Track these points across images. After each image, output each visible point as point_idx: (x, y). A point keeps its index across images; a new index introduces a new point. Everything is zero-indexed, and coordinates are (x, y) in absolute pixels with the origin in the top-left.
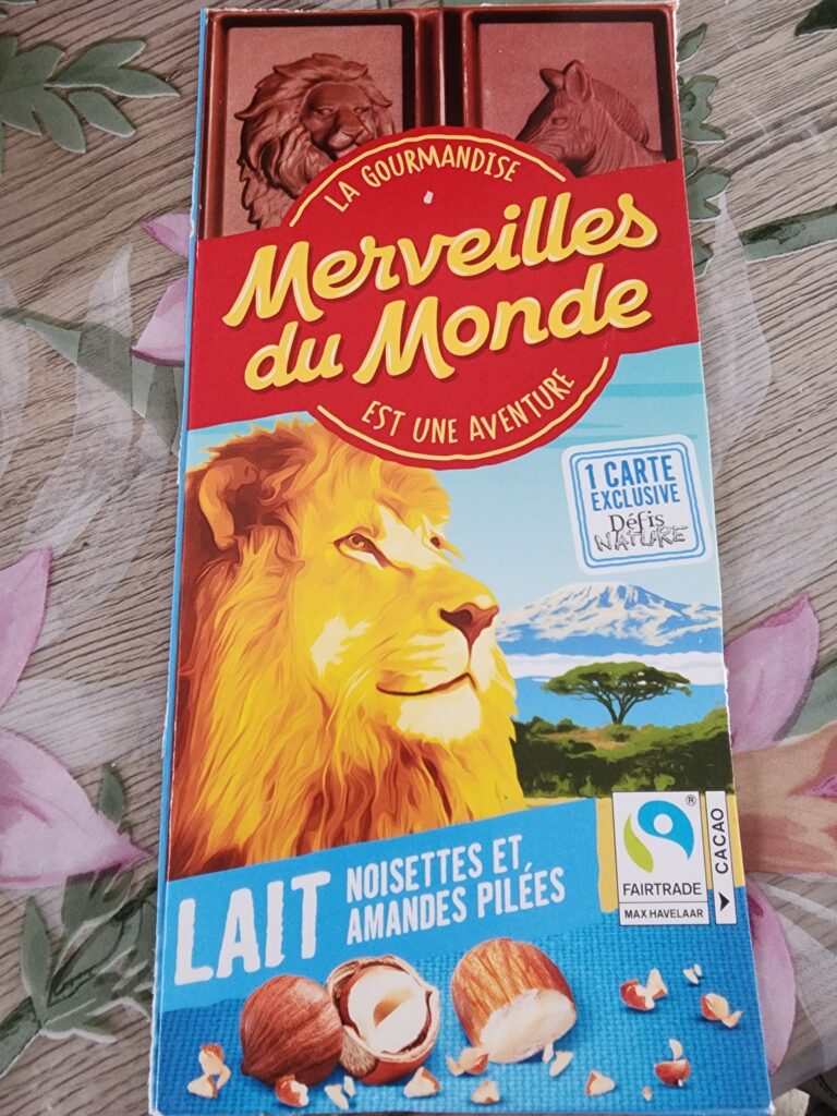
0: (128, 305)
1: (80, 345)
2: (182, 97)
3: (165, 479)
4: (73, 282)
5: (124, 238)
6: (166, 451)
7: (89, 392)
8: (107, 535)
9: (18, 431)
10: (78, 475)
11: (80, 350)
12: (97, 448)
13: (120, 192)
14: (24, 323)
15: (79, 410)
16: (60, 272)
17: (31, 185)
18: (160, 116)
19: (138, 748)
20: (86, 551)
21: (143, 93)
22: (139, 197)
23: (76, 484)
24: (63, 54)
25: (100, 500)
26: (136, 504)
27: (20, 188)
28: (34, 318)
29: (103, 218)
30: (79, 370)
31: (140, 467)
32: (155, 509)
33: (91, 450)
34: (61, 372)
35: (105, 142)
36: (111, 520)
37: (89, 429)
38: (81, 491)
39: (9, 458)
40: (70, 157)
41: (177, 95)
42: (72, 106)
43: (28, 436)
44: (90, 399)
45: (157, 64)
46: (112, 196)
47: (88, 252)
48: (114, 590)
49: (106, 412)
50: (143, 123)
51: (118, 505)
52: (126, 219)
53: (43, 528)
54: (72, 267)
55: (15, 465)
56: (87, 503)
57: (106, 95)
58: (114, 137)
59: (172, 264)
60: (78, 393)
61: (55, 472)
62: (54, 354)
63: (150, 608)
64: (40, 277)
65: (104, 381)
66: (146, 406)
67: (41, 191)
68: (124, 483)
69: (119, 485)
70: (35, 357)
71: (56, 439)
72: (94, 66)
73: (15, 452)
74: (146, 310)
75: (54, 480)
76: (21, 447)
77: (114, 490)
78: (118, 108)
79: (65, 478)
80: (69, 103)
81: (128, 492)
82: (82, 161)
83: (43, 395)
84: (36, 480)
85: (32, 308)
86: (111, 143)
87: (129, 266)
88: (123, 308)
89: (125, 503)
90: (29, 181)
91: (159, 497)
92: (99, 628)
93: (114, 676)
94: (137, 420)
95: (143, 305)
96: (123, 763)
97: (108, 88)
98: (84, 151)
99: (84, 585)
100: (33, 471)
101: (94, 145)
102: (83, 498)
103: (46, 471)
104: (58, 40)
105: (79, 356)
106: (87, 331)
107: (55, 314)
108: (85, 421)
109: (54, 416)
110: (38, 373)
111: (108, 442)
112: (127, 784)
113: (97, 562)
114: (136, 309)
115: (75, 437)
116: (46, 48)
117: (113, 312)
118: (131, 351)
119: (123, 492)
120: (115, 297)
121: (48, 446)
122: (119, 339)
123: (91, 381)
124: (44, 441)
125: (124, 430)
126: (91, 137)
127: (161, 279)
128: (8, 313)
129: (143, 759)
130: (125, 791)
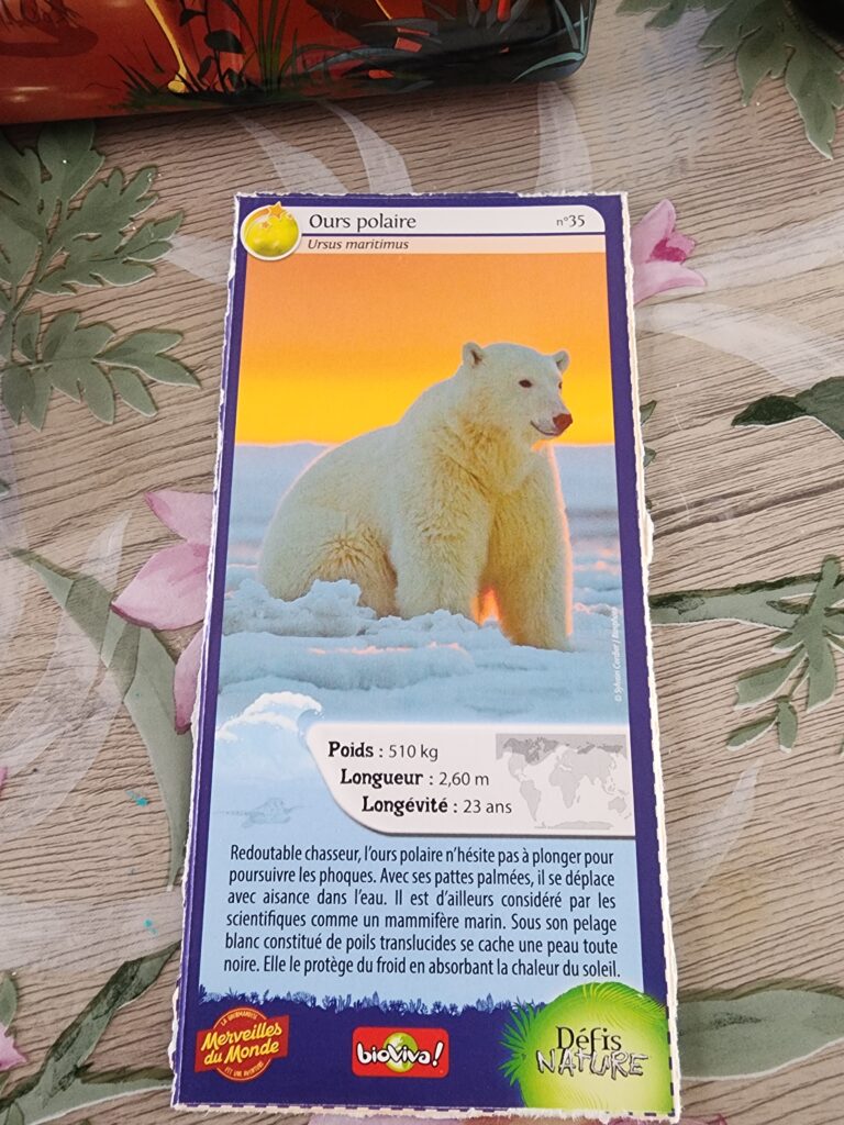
0: (118, 563)
1: (71, 591)
2: (202, 389)
3: (113, 724)
4: (78, 535)
5: (127, 504)
6: (120, 699)
7: (69, 635)
8: (54, 764)
10: (43, 707)
11: (69, 596)
12: (63, 686)
13: (134, 462)
14: (29, 564)
15: (57, 649)
16: (68, 524)
18: (179, 403)
19: (38, 961)
20: (34, 776)
21: (171, 381)
22: (147, 470)
23: (39, 714)
24: (114, 335)
25: (55, 733)
26: (84, 742)
27: (54, 444)
28: (39, 561)
29: (114, 483)
30: (64, 613)
31: (94, 709)
32: (100, 749)
33: (59, 687)
34: (49, 612)
35: (131, 417)
36: (60, 753)
37: (60, 667)
38: (43, 721)
40: (101, 425)
41: (198, 387)
42: (110, 381)
43: (9, 664)
44: (68, 640)
45: (188, 356)
46: (126, 465)
47: (95, 511)
48: (51, 815)
49: (79, 654)
50: (163, 407)
51: (68, 739)
52: (130, 488)
53: (5, 747)
54: (80, 521)
56: (46, 732)
57: (139, 377)
58: (139, 414)
59: (162, 534)
60: (59, 633)
61: (25, 700)
62: (48, 596)
63: (75, 837)
64: (53, 525)
65: (83, 627)
66: (111, 656)
67: (69, 450)
68: (79, 721)
69: (75, 722)
70: (30, 596)
71: (32, 671)
72: (135, 351)
74: (131, 571)
75: (22, 707)
77: (69, 726)
78: (147, 390)
79: (31, 707)
80: (108, 378)
81: (79, 730)
82: (108, 430)
83: (31, 630)
84: (8, 704)
85: (38, 551)
86: (135, 420)
87: (126, 529)
88: (112, 565)
89: (76, 739)
90: (62, 441)
91: (104, 739)
92: (30, 847)
93: (34, 891)
94: (101, 667)
95: (128, 566)
96: (23, 972)
97: (142, 371)
98: (111, 423)
99: (26, 805)
100: (9, 695)
101: (121, 418)
102: (44, 727)
103: (18, 698)
104: (111, 322)
105: (67, 601)
106: (78, 581)
107: (56, 561)
108: (61, 660)
109: (36, 650)
110: (32, 610)
111: (74, 682)
112: (21, 993)
113: (40, 788)
114: (123, 568)
115: (49, 672)
116: (101, 327)
117: (104, 568)
118: (110, 605)
119: (76, 729)
120: (108, 554)
121: (23, 676)
122: (103, 591)
123: (72, 625)
124: (22, 670)
125: (88, 674)
126: (119, 412)
127: (150, 545)
128: (19, 553)
129: (40, 972)
130: (19, 998)
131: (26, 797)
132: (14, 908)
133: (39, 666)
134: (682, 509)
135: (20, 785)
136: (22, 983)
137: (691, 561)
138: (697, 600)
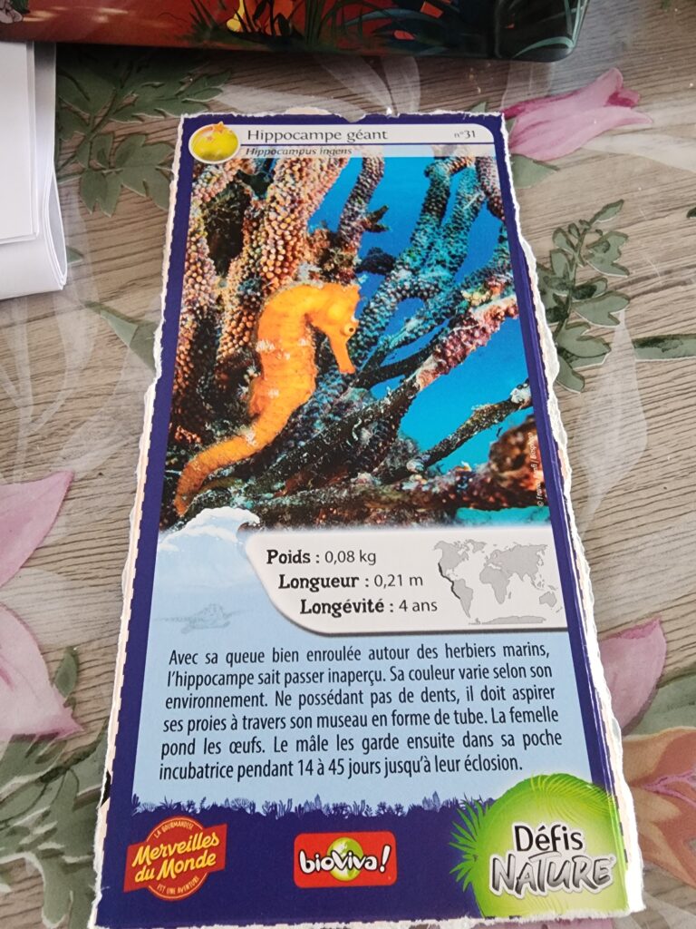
1: (135, 334)
4: (140, 293)
7: (132, 367)
8: (117, 470)
9: (74, 385)
10: (108, 423)
11: (133, 338)
14: (99, 313)
15: (122, 378)
17: (130, 226)
20: (101, 480)
23: (105, 429)
28: (108, 311)
30: (129, 351)
33: (123, 408)
34: (116, 350)
36: (124, 460)
37: (126, 392)
38: (107, 435)
39: (62, 402)
40: (162, 213)
43: (80, 390)
44: (132, 372)
48: (112, 512)
49: (141, 383)
51: (132, 450)
53: (73, 456)
54: (144, 282)
55: (65, 408)
56: (110, 444)
60: (124, 366)
61: (91, 418)
62: (115, 338)
64: (120, 285)
70: (101, 337)
71: (100, 395)
73: (67, 399)
75: (90, 424)
76: (73, 396)
77: (132, 439)
79: (99, 424)
83: (100, 363)
84: (76, 421)
85: (107, 304)
90: (130, 224)
92: (94, 539)
93: (96, 577)
96: (83, 649)
99: (92, 504)
100: (77, 414)
102: (108, 440)
103: (86, 416)
105: (132, 341)
106: (143, 326)
107: (122, 311)
108: (125, 387)
109: (102, 379)
110: (100, 348)
111: (137, 404)
112: (82, 667)
113: (108, 489)
115: (114, 397)
116: (164, 145)
121: (92, 399)
123: (136, 361)
124: (91, 395)
128: (90, 305)
129: (100, 648)
130: (79, 672)
131: (92, 497)
132: (77, 592)
133: (105, 392)
134: (655, 276)
135: (86, 487)
136: (83, 658)
137: (666, 314)
138: (676, 341)
